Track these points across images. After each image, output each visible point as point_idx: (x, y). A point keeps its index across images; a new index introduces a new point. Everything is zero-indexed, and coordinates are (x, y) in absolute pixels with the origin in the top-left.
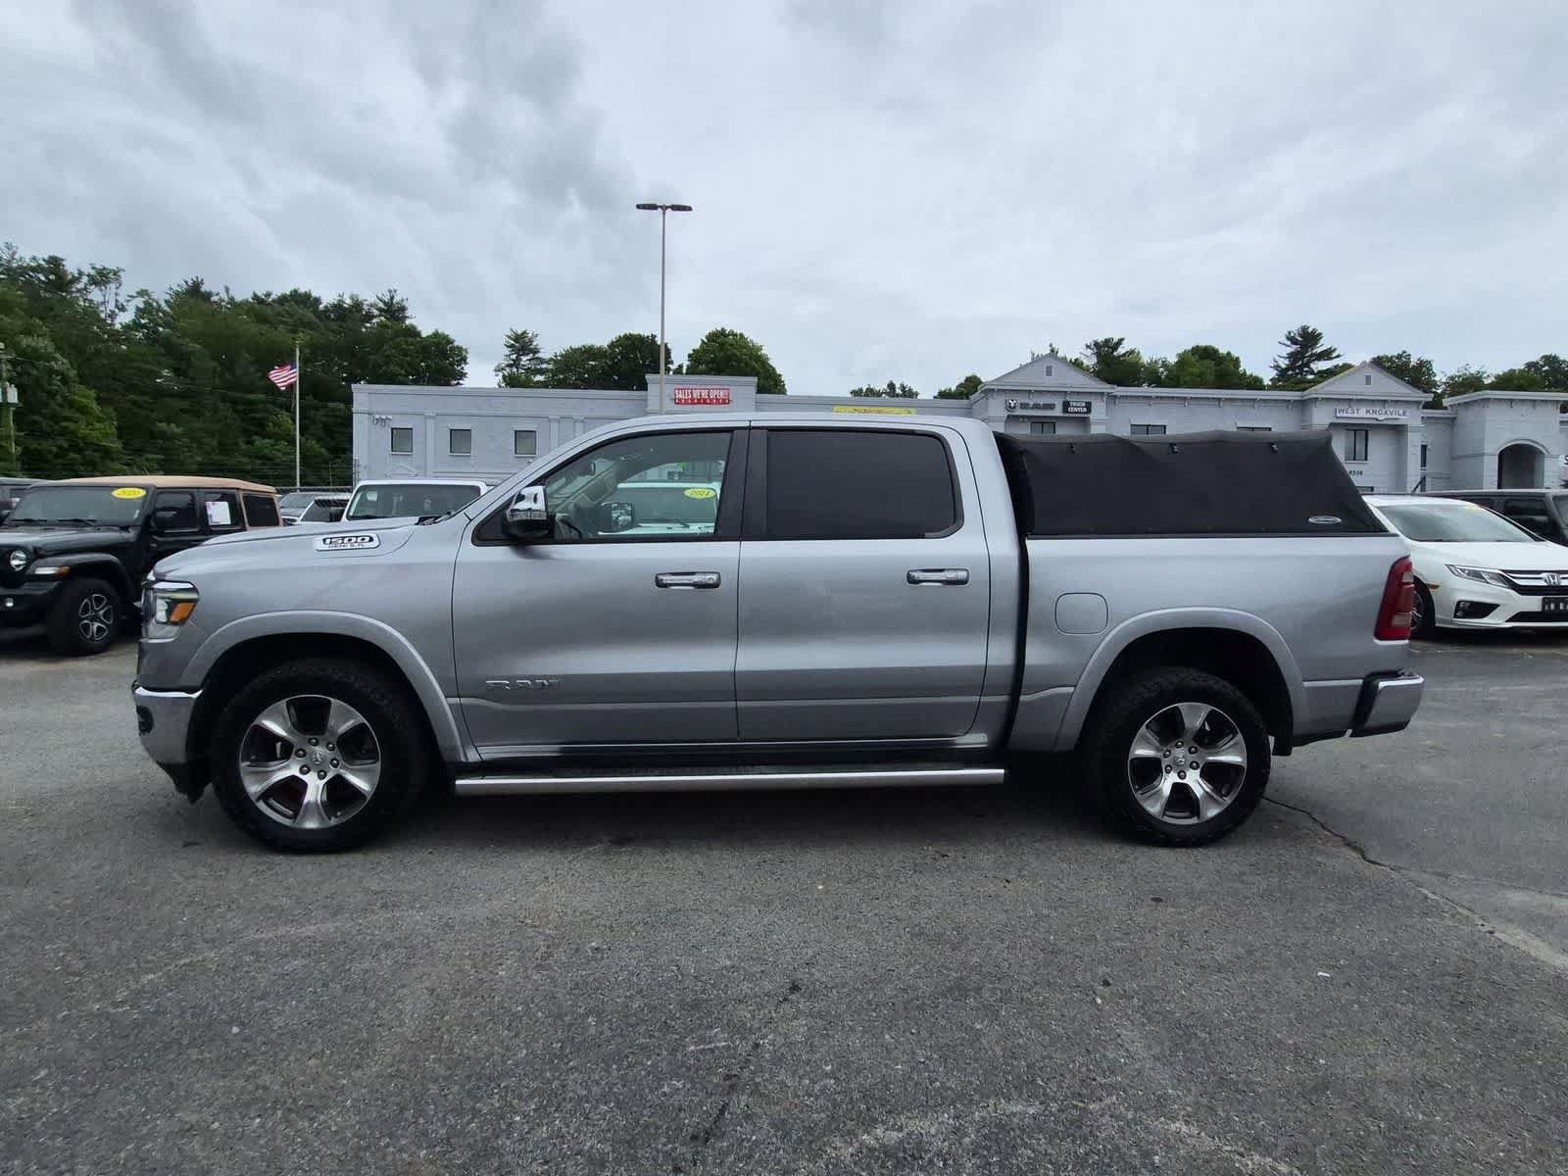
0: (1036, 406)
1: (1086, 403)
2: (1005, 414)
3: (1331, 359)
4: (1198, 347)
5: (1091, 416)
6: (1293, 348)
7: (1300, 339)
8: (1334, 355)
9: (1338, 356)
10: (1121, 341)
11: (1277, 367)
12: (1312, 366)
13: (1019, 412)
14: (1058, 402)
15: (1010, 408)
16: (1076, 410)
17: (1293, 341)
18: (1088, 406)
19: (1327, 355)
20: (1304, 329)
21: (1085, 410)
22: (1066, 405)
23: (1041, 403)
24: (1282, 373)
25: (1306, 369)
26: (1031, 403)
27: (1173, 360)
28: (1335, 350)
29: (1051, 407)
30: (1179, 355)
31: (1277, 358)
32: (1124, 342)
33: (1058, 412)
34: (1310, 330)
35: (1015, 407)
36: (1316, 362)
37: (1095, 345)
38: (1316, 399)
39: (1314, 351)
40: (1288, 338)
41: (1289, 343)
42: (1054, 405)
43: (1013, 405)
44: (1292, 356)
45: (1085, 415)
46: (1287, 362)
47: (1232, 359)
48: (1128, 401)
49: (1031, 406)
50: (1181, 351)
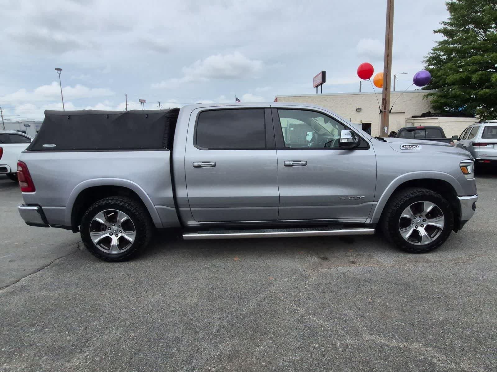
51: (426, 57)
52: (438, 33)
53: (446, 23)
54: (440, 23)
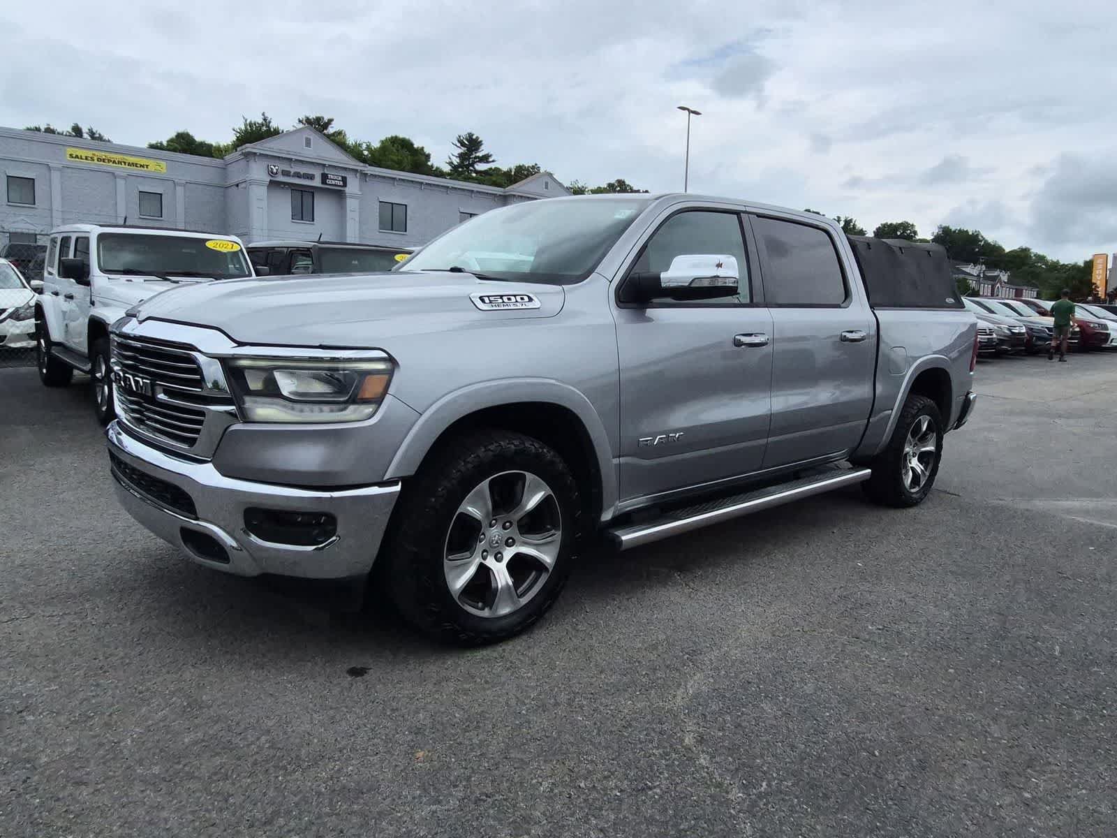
0: (298, 175)
1: (342, 177)
2: (268, 179)
3: (488, 162)
4: (396, 137)
5: (348, 190)
6: (463, 150)
7: (466, 142)
8: (491, 160)
9: (493, 161)
10: (330, 121)
11: (451, 163)
12: (476, 166)
13: (281, 178)
14: (317, 173)
15: (271, 173)
16: (333, 182)
17: (463, 144)
18: (344, 180)
19: (485, 159)
20: (471, 135)
21: (341, 183)
22: (324, 178)
23: (302, 173)
24: (455, 168)
25: (471, 168)
26: (293, 171)
27: (376, 144)
28: (491, 156)
29: (311, 177)
30: (382, 142)
31: (452, 157)
32: (333, 123)
33: (317, 183)
34: (474, 137)
35: (276, 173)
36: (479, 164)
37: (306, 121)
38: (514, 195)
39: (477, 155)
40: (459, 141)
41: (459, 145)
42: (314, 175)
43: (275, 171)
44: (461, 156)
45: (342, 189)
46: (458, 160)
47: (424, 153)
48: (376, 179)
49: (292, 174)
50: (383, 138)
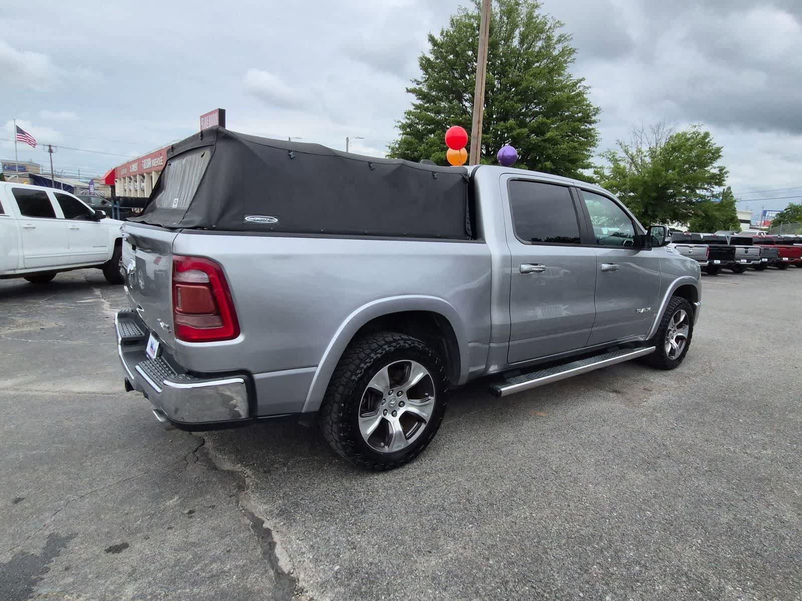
51: (398, 122)
52: (411, 94)
53: (418, 82)
54: (411, 80)
